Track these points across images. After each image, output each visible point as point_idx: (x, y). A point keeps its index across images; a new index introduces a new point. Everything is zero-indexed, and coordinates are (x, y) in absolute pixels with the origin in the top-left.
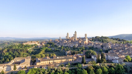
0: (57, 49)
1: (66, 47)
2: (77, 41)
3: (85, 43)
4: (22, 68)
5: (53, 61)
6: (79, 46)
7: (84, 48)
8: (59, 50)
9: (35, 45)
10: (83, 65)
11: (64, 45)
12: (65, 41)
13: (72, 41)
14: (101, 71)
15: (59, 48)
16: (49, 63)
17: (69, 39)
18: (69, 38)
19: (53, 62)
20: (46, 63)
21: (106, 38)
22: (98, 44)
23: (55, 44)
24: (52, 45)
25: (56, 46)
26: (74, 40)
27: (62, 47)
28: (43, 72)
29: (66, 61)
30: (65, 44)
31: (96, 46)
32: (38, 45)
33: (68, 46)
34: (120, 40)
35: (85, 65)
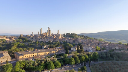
0: (32, 44)
1: (41, 42)
2: (51, 36)
3: (59, 38)
4: (2, 63)
5: (37, 53)
6: (53, 41)
7: (59, 43)
8: (34, 45)
9: (2, 40)
10: (68, 55)
11: (38, 40)
12: (40, 37)
13: (46, 37)
14: (84, 58)
15: (34, 43)
16: (33, 55)
17: (43, 35)
18: (43, 33)
19: (37, 55)
20: (30, 56)
21: (75, 34)
22: (70, 39)
23: (28, 39)
24: (25, 40)
25: (29, 41)
26: (48, 35)
27: (37, 42)
28: (32, 64)
29: (49, 54)
30: (40, 39)
31: (69, 41)
32: (7, 40)
33: (43, 41)
34: (85, 37)
35: (69, 55)
